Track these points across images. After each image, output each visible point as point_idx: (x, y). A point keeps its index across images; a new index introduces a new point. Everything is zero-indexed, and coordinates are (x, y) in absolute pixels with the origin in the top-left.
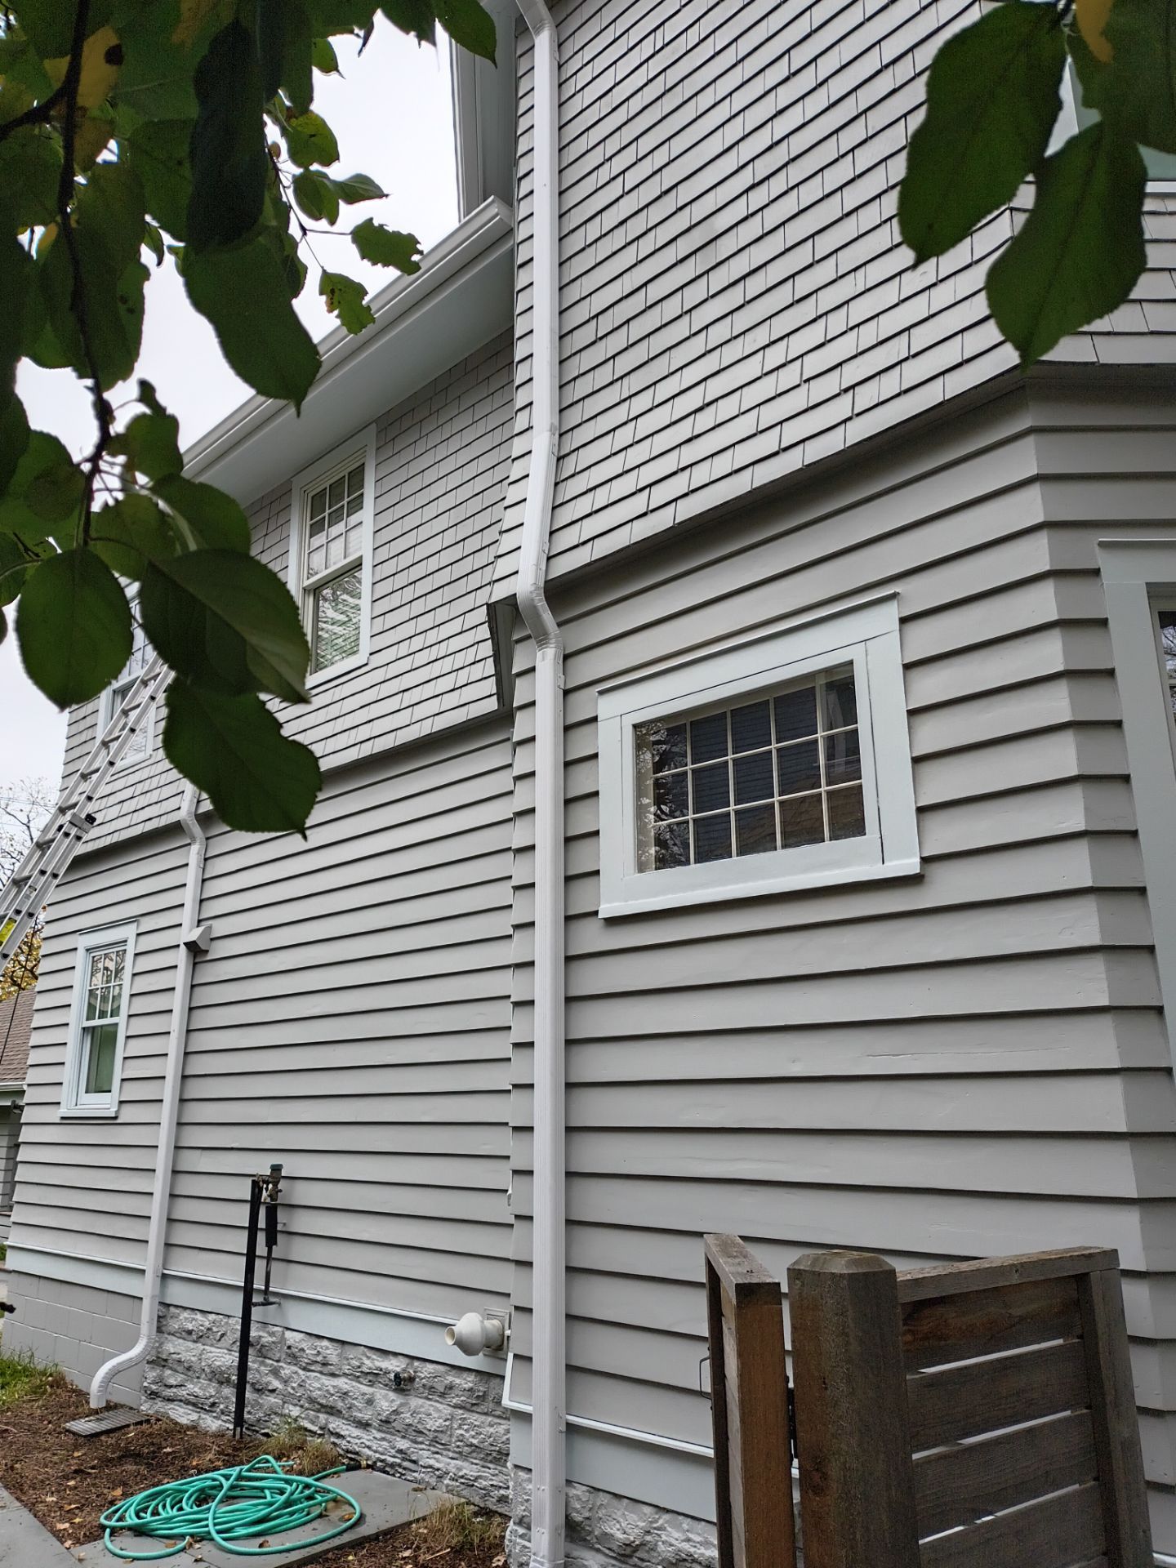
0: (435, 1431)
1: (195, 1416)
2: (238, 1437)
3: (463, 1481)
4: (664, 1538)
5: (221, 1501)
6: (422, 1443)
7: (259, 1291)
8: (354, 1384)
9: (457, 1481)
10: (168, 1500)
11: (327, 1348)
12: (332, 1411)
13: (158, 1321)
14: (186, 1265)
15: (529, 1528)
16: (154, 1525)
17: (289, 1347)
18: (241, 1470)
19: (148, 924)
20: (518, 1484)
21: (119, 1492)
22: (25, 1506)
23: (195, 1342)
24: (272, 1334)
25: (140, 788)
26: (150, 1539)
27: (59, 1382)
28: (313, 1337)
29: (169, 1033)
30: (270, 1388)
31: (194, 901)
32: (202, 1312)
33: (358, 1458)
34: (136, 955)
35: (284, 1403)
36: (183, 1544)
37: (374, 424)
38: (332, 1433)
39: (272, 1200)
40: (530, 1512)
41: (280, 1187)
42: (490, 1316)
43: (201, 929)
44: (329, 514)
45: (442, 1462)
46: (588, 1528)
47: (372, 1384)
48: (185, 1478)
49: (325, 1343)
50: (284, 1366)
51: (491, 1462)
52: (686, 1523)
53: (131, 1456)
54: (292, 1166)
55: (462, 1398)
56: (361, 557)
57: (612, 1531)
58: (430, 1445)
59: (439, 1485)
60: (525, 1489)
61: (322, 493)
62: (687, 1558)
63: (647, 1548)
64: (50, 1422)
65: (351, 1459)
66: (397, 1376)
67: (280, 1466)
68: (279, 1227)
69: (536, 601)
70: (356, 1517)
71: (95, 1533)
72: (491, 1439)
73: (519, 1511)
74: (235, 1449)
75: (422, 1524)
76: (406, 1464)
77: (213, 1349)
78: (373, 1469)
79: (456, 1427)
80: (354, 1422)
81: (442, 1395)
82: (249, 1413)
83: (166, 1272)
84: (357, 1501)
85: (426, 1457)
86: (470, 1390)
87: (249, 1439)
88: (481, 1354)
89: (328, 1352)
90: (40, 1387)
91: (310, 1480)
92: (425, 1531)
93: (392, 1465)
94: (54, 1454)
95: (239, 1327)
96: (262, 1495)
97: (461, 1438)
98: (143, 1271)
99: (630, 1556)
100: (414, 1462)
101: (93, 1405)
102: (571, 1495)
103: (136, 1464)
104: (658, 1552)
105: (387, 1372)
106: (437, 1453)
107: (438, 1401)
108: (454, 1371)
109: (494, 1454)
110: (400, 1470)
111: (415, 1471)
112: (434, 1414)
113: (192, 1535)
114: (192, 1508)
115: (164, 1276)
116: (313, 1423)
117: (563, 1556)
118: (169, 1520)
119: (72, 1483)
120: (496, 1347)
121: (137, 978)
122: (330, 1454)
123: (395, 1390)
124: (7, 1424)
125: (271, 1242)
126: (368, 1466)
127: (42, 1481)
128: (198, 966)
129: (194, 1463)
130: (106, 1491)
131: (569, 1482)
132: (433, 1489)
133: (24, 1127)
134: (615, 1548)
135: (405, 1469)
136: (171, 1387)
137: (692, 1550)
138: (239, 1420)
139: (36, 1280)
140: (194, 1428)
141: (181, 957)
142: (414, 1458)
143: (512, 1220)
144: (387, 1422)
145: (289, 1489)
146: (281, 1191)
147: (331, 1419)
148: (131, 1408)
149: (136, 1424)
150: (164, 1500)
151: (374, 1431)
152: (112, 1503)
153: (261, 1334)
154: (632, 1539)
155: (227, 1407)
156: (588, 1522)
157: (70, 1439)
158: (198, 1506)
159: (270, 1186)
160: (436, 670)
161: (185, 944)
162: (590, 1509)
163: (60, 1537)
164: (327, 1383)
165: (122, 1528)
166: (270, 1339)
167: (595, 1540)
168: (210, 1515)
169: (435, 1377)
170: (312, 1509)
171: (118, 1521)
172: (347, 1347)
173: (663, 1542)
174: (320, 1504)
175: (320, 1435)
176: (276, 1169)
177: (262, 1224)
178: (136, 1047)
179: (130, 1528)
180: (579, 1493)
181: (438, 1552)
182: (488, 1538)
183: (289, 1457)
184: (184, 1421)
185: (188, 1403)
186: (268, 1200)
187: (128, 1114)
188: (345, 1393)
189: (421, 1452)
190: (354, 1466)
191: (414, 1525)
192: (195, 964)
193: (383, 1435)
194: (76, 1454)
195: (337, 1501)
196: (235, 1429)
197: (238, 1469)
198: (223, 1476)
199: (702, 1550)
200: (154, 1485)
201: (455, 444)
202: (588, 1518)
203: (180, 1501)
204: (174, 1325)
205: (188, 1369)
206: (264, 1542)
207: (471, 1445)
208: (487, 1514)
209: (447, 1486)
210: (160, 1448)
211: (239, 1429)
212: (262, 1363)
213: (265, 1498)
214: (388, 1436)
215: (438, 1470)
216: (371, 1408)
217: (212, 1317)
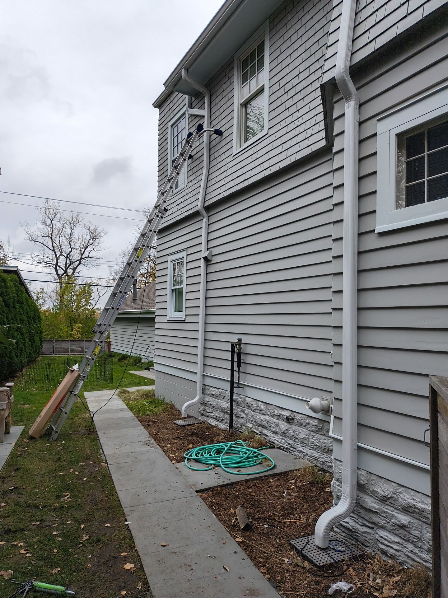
0: (302, 439)
1: (216, 423)
2: (231, 432)
3: (314, 458)
4: (402, 497)
5: (225, 454)
6: (297, 442)
7: (236, 383)
8: (271, 418)
9: (311, 457)
10: (207, 451)
11: (261, 405)
12: (264, 427)
13: (203, 390)
14: (210, 372)
15: (341, 483)
16: (202, 459)
17: (247, 403)
18: (232, 443)
19: (191, 251)
20: (336, 466)
21: (191, 446)
22: (161, 447)
23: (215, 398)
24: (241, 398)
25: (184, 199)
26: (200, 464)
27: (173, 407)
28: (256, 401)
29: (200, 291)
30: (241, 416)
31: (205, 241)
32: (217, 388)
33: (274, 444)
34: (187, 262)
35: (247, 422)
36: (211, 467)
37: (268, 19)
38: (264, 435)
39: (239, 351)
40: (342, 477)
41: (241, 346)
42: (324, 399)
43: (208, 252)
44: (250, 68)
45: (305, 450)
46: (367, 487)
47: (278, 419)
48: (213, 444)
49: (260, 403)
50: (246, 409)
51: (325, 453)
52: (412, 493)
53: (195, 434)
54: (245, 339)
55: (313, 428)
56: (264, 84)
57: (378, 490)
58: (300, 443)
59: (304, 458)
60: (339, 468)
61: (246, 59)
62: (413, 506)
63: (394, 499)
64: (170, 420)
65: (271, 444)
66: (287, 417)
67: (245, 444)
68: (242, 361)
69: (345, 77)
70: (273, 466)
71: (182, 460)
72: (325, 444)
73: (337, 476)
74: (230, 436)
75: (298, 471)
76: (291, 449)
77: (221, 401)
78: (279, 449)
79: (311, 438)
80: (272, 431)
81: (305, 426)
82: (235, 424)
83: (204, 374)
84: (273, 460)
85: (299, 447)
86: (316, 425)
87: (235, 433)
88: (320, 413)
89: (262, 406)
90: (167, 408)
91: (256, 450)
92: (299, 475)
93: (286, 448)
94: (170, 431)
95: (230, 395)
96: (239, 453)
97: (313, 442)
98: (196, 373)
99: (386, 501)
100: (295, 448)
101: (183, 416)
102: (359, 474)
103: (197, 437)
104: (399, 502)
105: (283, 416)
106: (304, 446)
107: (303, 428)
108: (310, 418)
109: (326, 450)
110: (289, 450)
111: (295, 452)
112: (303, 433)
113: (214, 464)
114: (214, 455)
115: (204, 375)
116: (257, 430)
117: (356, 496)
118: (207, 458)
119: (176, 441)
120: (327, 411)
121: (188, 271)
122: (263, 442)
123: (287, 422)
124: (156, 419)
125: (239, 366)
126: (277, 448)
127: (166, 439)
128: (209, 266)
129: (216, 439)
130: (186, 445)
131: (358, 469)
132: (302, 459)
133: (156, 323)
134: (379, 497)
135: (291, 450)
136: (208, 412)
137: (415, 504)
138: (231, 426)
139: (164, 374)
140: (216, 427)
141: (202, 263)
142: (295, 447)
143: (333, 364)
144: (284, 433)
145: (248, 452)
146: (242, 348)
147: (263, 429)
148: (196, 418)
149: (197, 423)
150: (205, 451)
151: (279, 436)
152: (188, 449)
153: (237, 397)
154: (387, 495)
155: (227, 421)
156: (367, 485)
157: (176, 426)
158: (217, 455)
159: (238, 346)
160: (297, 131)
161: (203, 258)
162: (368, 480)
163: (171, 459)
164: (261, 417)
165: (191, 459)
166: (240, 400)
167: (370, 492)
168: (220, 459)
169: (302, 419)
170: (257, 461)
171: (190, 456)
172: (268, 405)
173: (401, 498)
174: (260, 459)
175: (260, 435)
176: (240, 340)
177: (236, 359)
178: (190, 296)
179: (194, 459)
180: (363, 473)
181: (304, 483)
182: (324, 480)
183: (248, 441)
184: (213, 424)
185: (214, 418)
186: (237, 351)
187: (189, 319)
188: (268, 421)
189: (297, 445)
190: (272, 447)
191: (295, 472)
192: (207, 265)
193: (283, 438)
194: (177, 432)
195: (266, 459)
196: (230, 429)
197: (230, 443)
198: (225, 445)
199: (420, 505)
200: (203, 445)
201: (305, 20)
202: (367, 484)
203: (211, 452)
204: (208, 392)
205: (214, 407)
206: (239, 470)
207: (317, 445)
208: (323, 471)
209: (308, 459)
210: (205, 433)
211: (231, 429)
212: (238, 408)
213: (240, 454)
214: (285, 438)
215: (304, 452)
216: (278, 427)
217: (220, 390)
